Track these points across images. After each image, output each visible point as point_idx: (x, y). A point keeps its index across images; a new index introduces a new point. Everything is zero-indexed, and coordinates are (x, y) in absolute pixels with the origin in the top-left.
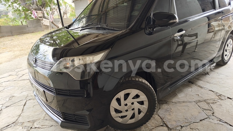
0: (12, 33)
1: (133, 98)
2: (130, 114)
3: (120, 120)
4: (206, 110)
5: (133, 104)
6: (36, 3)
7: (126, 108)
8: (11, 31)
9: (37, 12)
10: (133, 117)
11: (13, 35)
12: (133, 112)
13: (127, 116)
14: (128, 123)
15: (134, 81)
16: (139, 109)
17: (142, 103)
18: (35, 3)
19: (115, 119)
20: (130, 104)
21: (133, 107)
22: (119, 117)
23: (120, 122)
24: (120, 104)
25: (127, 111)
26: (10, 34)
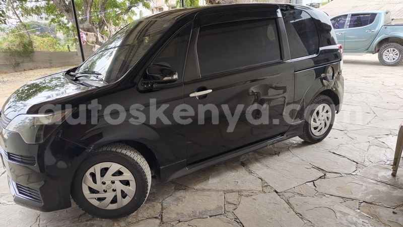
0: (51, 63)
1: (113, 175)
2: (110, 196)
3: (96, 203)
4: (231, 204)
5: (113, 182)
6: (90, 20)
7: (104, 187)
8: (50, 60)
9: (87, 34)
10: (114, 201)
11: (51, 67)
12: (113, 194)
13: (105, 198)
14: (108, 208)
15: (113, 151)
16: (122, 192)
17: (127, 183)
18: (88, 19)
19: (90, 200)
20: (110, 182)
21: (114, 186)
22: (96, 199)
23: (96, 205)
24: (95, 182)
25: (105, 191)
26: (48, 65)
